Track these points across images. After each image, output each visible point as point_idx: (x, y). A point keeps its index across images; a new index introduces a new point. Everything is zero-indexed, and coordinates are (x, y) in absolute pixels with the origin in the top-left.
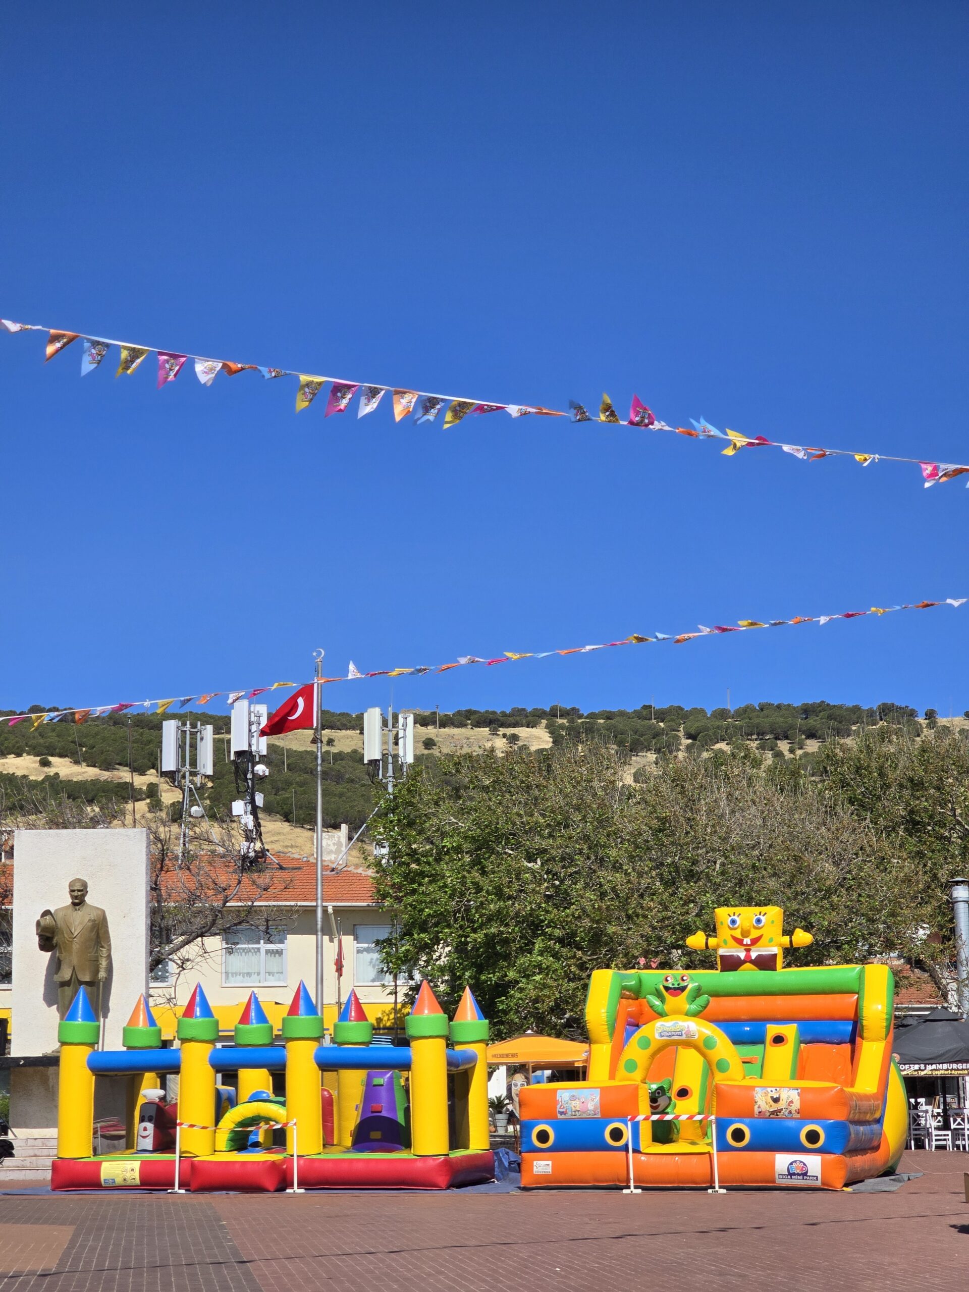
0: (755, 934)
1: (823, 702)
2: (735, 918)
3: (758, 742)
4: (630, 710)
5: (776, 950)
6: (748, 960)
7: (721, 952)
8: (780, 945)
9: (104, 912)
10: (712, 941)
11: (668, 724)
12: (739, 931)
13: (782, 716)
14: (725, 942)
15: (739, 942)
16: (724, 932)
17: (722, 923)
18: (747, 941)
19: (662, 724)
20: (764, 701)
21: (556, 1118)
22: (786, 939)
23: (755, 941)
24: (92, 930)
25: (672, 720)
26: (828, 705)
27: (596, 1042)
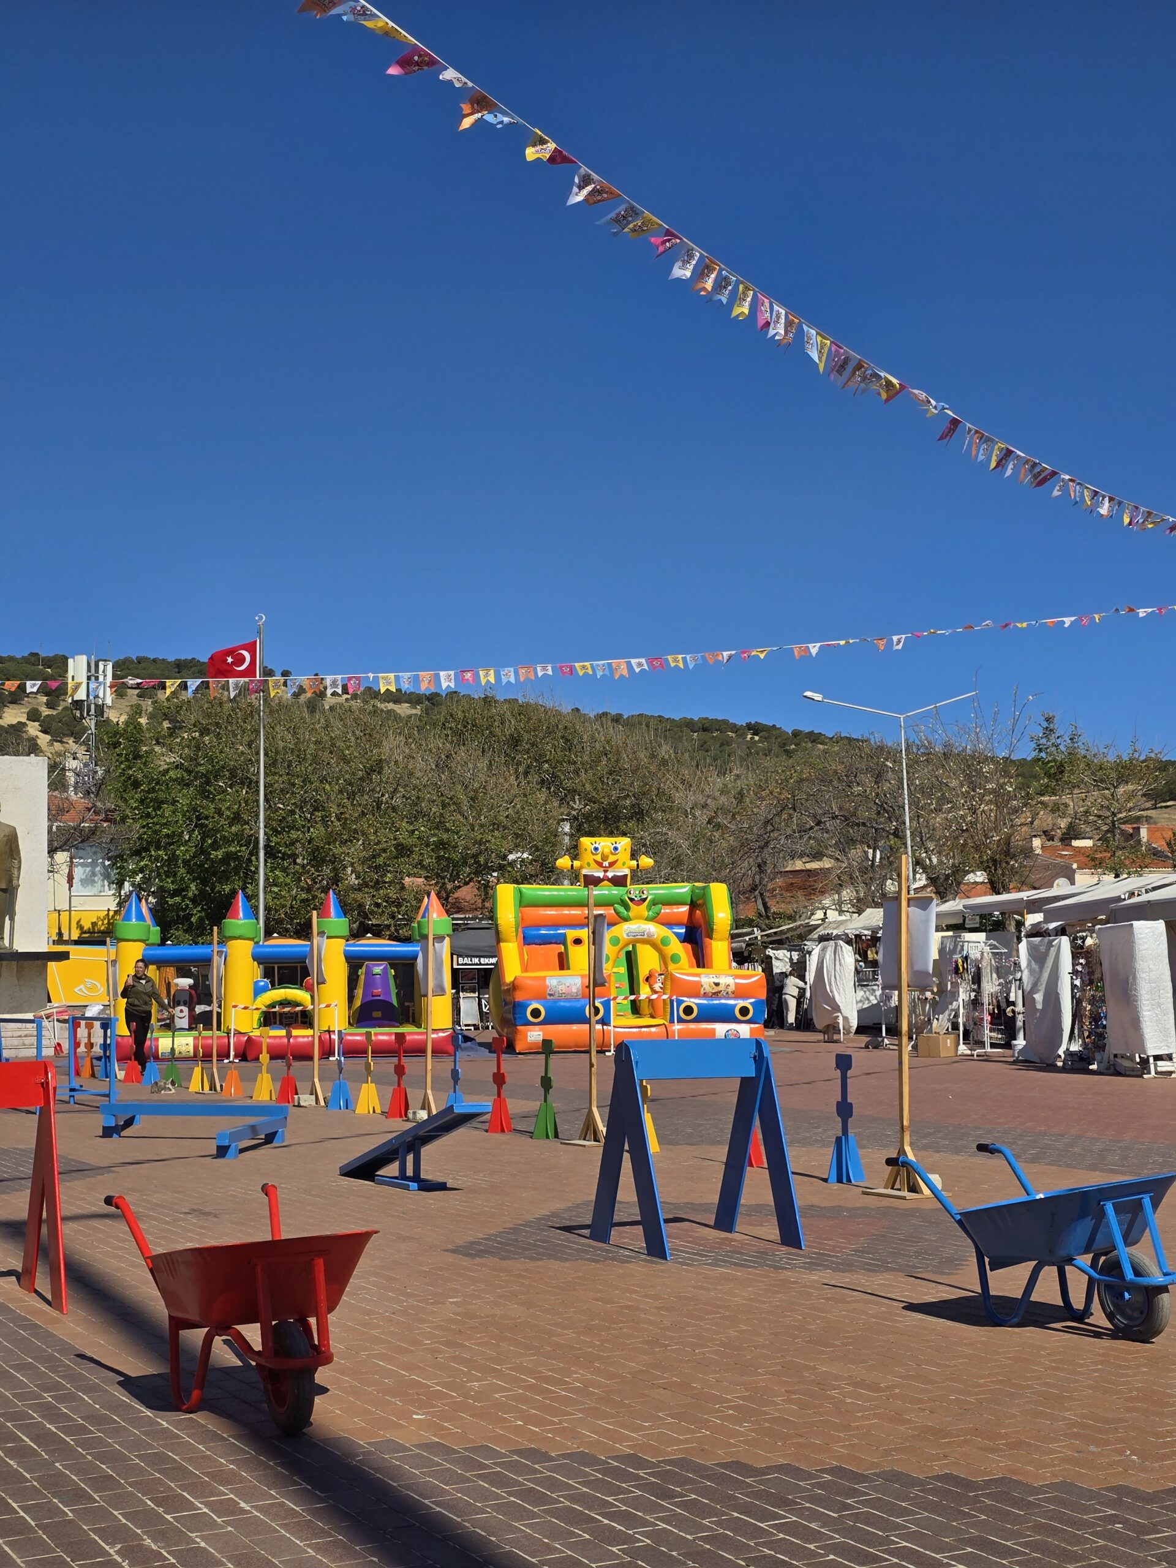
0: (612, 858)
1: (194, 659)
2: (597, 845)
3: (138, 691)
4: (18, 656)
5: (627, 872)
6: (606, 878)
7: (584, 872)
8: (629, 868)
9: (15, 828)
10: (577, 863)
11: (55, 670)
12: (599, 856)
13: (158, 669)
14: (589, 864)
15: (600, 864)
16: (588, 857)
17: (586, 850)
18: (606, 864)
19: (49, 670)
20: (141, 655)
21: (546, 998)
22: (634, 863)
23: (612, 864)
24: (6, 845)
25: (58, 667)
26: (198, 661)
27: (505, 941)
